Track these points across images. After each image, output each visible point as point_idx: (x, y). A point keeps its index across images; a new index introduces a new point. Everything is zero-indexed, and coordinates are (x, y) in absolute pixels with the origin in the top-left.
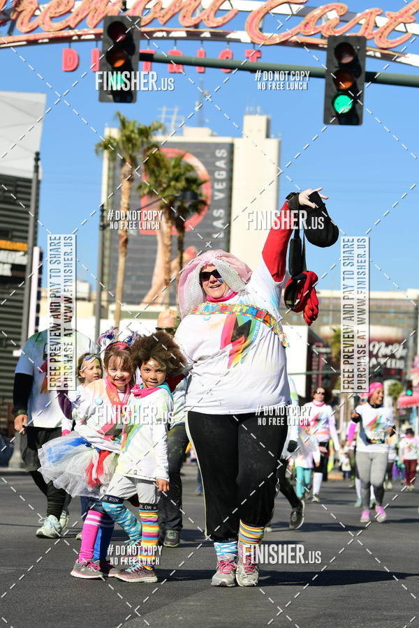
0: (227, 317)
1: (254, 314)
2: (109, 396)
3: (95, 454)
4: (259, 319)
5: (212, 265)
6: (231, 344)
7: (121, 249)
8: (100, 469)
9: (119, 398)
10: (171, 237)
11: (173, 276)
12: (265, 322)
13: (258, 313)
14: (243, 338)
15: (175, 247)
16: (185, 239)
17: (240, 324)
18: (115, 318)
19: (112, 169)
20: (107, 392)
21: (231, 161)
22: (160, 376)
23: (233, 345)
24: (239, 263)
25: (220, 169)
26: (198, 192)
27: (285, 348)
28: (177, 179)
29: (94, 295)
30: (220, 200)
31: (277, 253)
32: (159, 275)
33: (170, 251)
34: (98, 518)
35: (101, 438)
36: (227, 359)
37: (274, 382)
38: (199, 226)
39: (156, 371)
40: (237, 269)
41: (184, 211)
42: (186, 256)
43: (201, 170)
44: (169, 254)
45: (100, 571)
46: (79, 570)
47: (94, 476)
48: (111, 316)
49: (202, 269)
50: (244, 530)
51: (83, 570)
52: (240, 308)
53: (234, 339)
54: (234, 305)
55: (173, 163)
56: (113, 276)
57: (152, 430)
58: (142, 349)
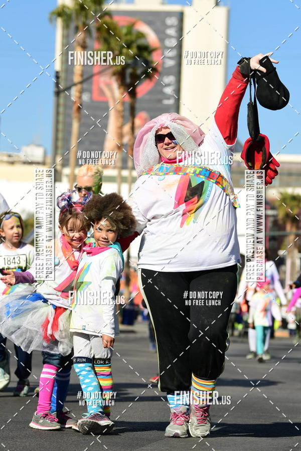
0: (181, 177)
1: (207, 175)
2: (65, 255)
3: (51, 310)
4: (212, 180)
5: (167, 128)
6: (184, 204)
7: (74, 115)
8: (55, 325)
9: (74, 257)
10: (123, 103)
11: (126, 140)
12: (217, 183)
13: (211, 175)
14: (196, 198)
15: (127, 113)
16: (138, 105)
17: (194, 185)
18: (69, 181)
19: (66, 37)
20: (63, 251)
21: (180, 30)
22: (111, 235)
23: (186, 205)
24: (192, 126)
25: (170, 37)
26: (149, 58)
27: (235, 208)
28: (129, 46)
29: (49, 159)
30: (170, 68)
31: (228, 116)
32: (111, 140)
33: (123, 117)
34: (54, 372)
35: (58, 296)
36: (180, 219)
37: (225, 241)
38: (151, 92)
39: (108, 231)
40: (189, 132)
41: (135, 77)
42: (138, 122)
43: (152, 38)
44: (121, 120)
45: (58, 422)
46: (37, 422)
47: (49, 332)
48: (65, 180)
49: (157, 132)
50: (196, 383)
51: (41, 421)
52: (193, 169)
53: (187, 199)
54: (187, 167)
55: (124, 31)
56: (67, 140)
57: (100, 287)
58: (94, 210)
